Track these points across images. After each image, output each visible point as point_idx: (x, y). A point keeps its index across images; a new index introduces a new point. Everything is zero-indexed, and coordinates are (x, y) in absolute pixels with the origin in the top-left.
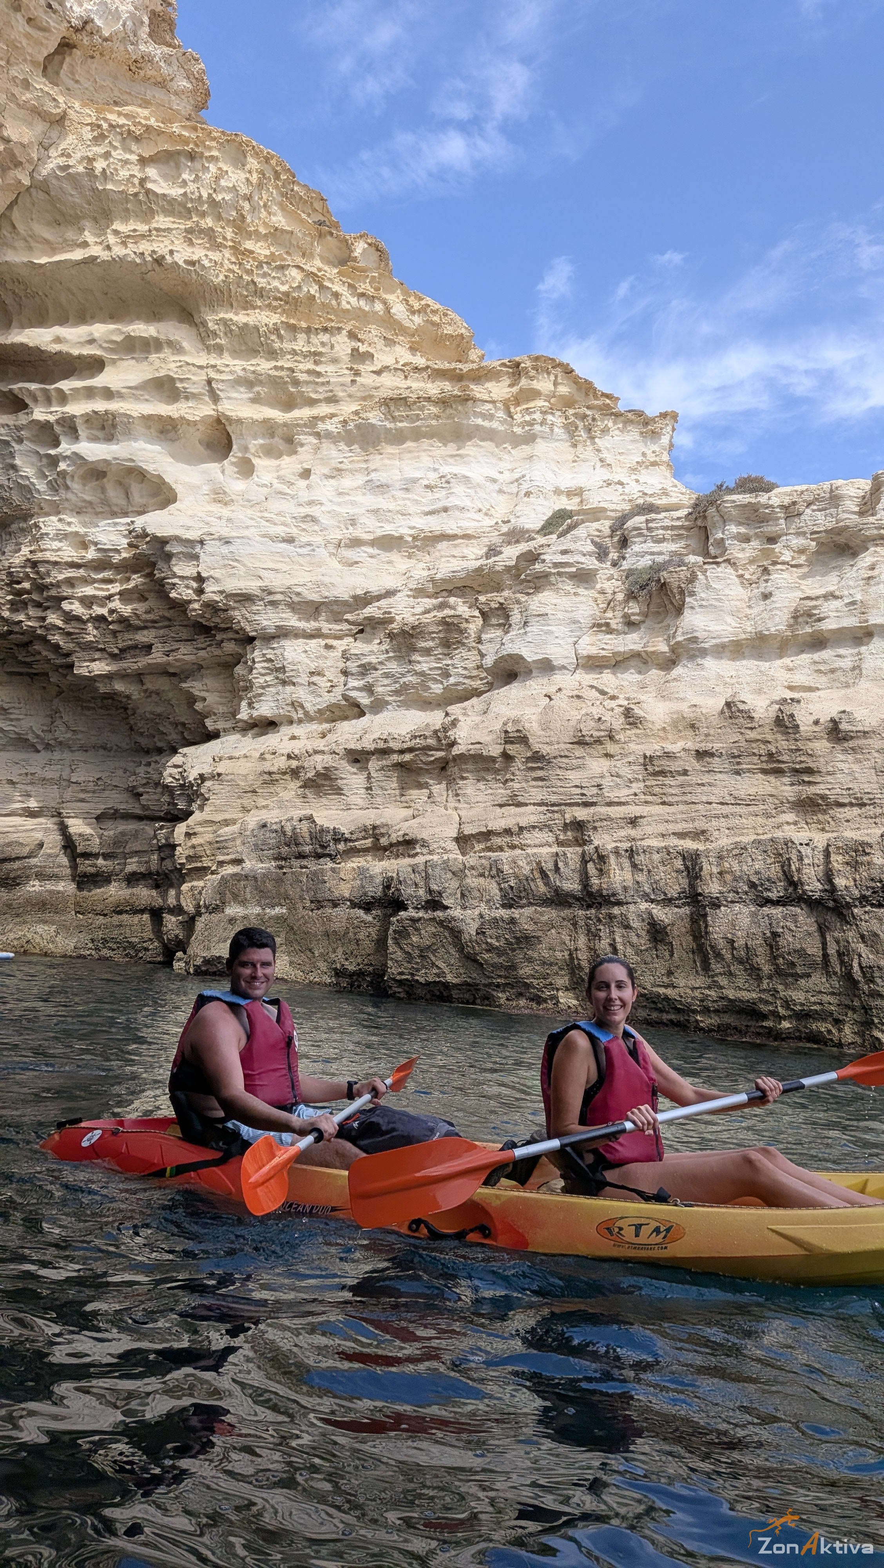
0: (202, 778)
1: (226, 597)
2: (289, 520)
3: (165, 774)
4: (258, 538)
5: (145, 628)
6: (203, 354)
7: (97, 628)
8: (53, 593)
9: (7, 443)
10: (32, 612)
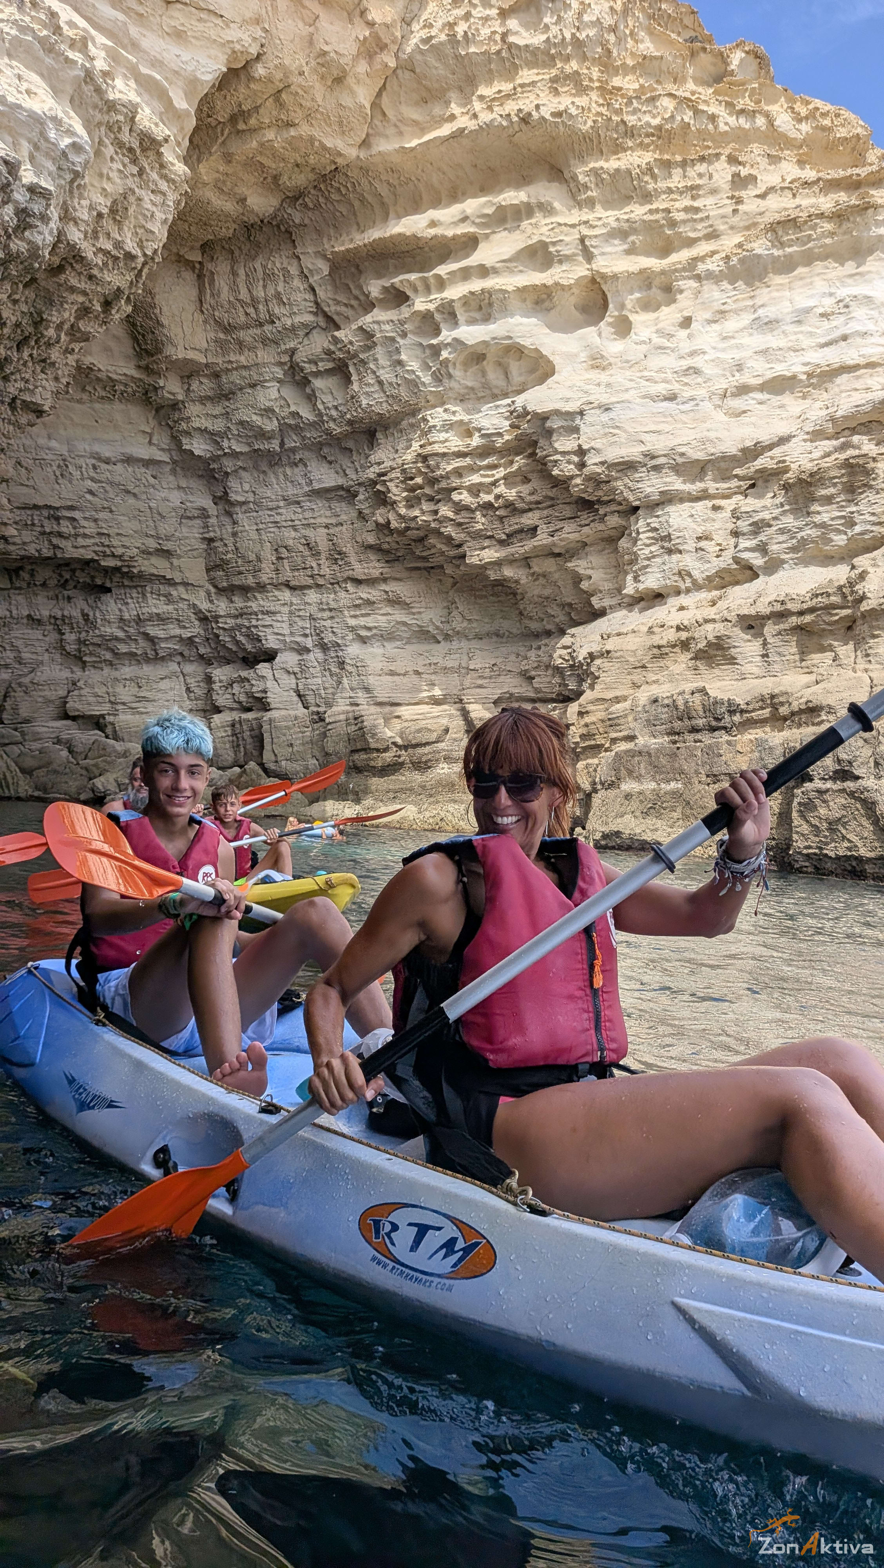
0: (592, 656)
1: (607, 468)
2: (670, 376)
3: (555, 655)
4: (638, 400)
5: (530, 510)
6: (575, 211)
7: (484, 516)
8: (443, 484)
9: (393, 339)
10: (426, 506)
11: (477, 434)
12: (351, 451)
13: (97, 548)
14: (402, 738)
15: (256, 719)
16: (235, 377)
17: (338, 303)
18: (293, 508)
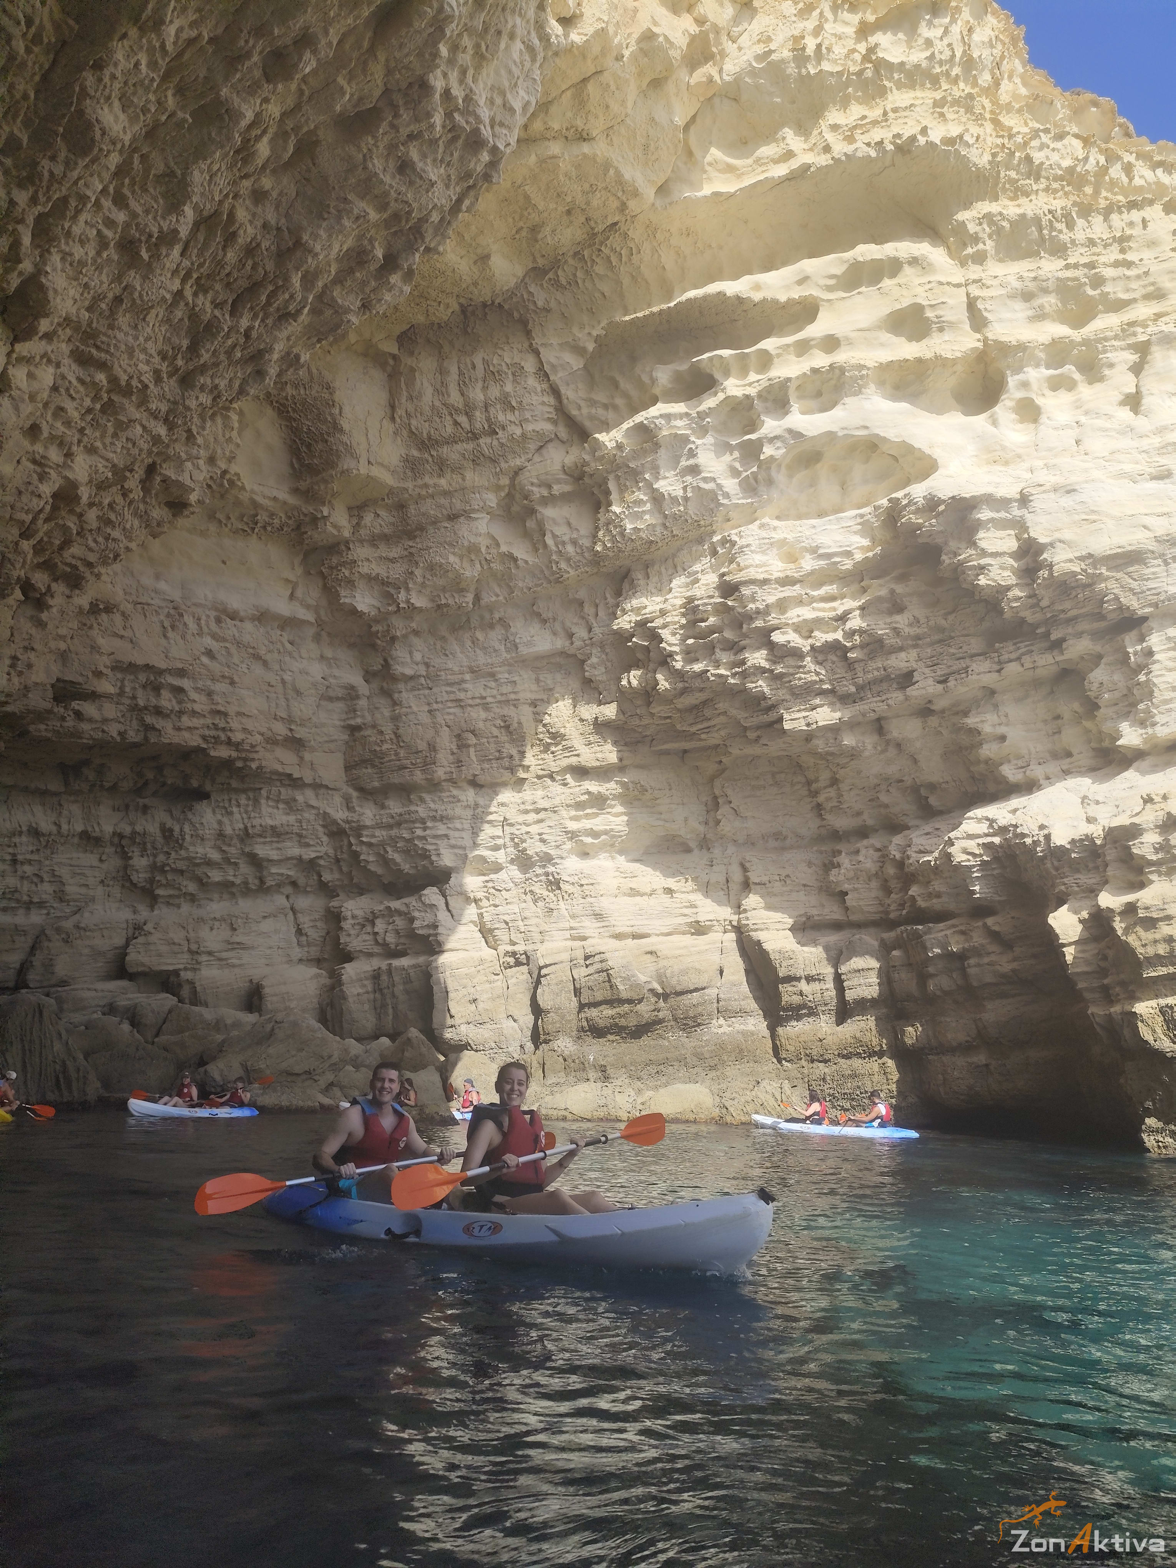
6: (960, 268)
7: (823, 662)
8: (759, 623)
9: (685, 440)
10: (725, 657)
11: (808, 556)
12: (581, 604)
13: (207, 733)
14: (661, 983)
15: (414, 966)
16: (429, 507)
17: (592, 403)
18: (483, 681)
